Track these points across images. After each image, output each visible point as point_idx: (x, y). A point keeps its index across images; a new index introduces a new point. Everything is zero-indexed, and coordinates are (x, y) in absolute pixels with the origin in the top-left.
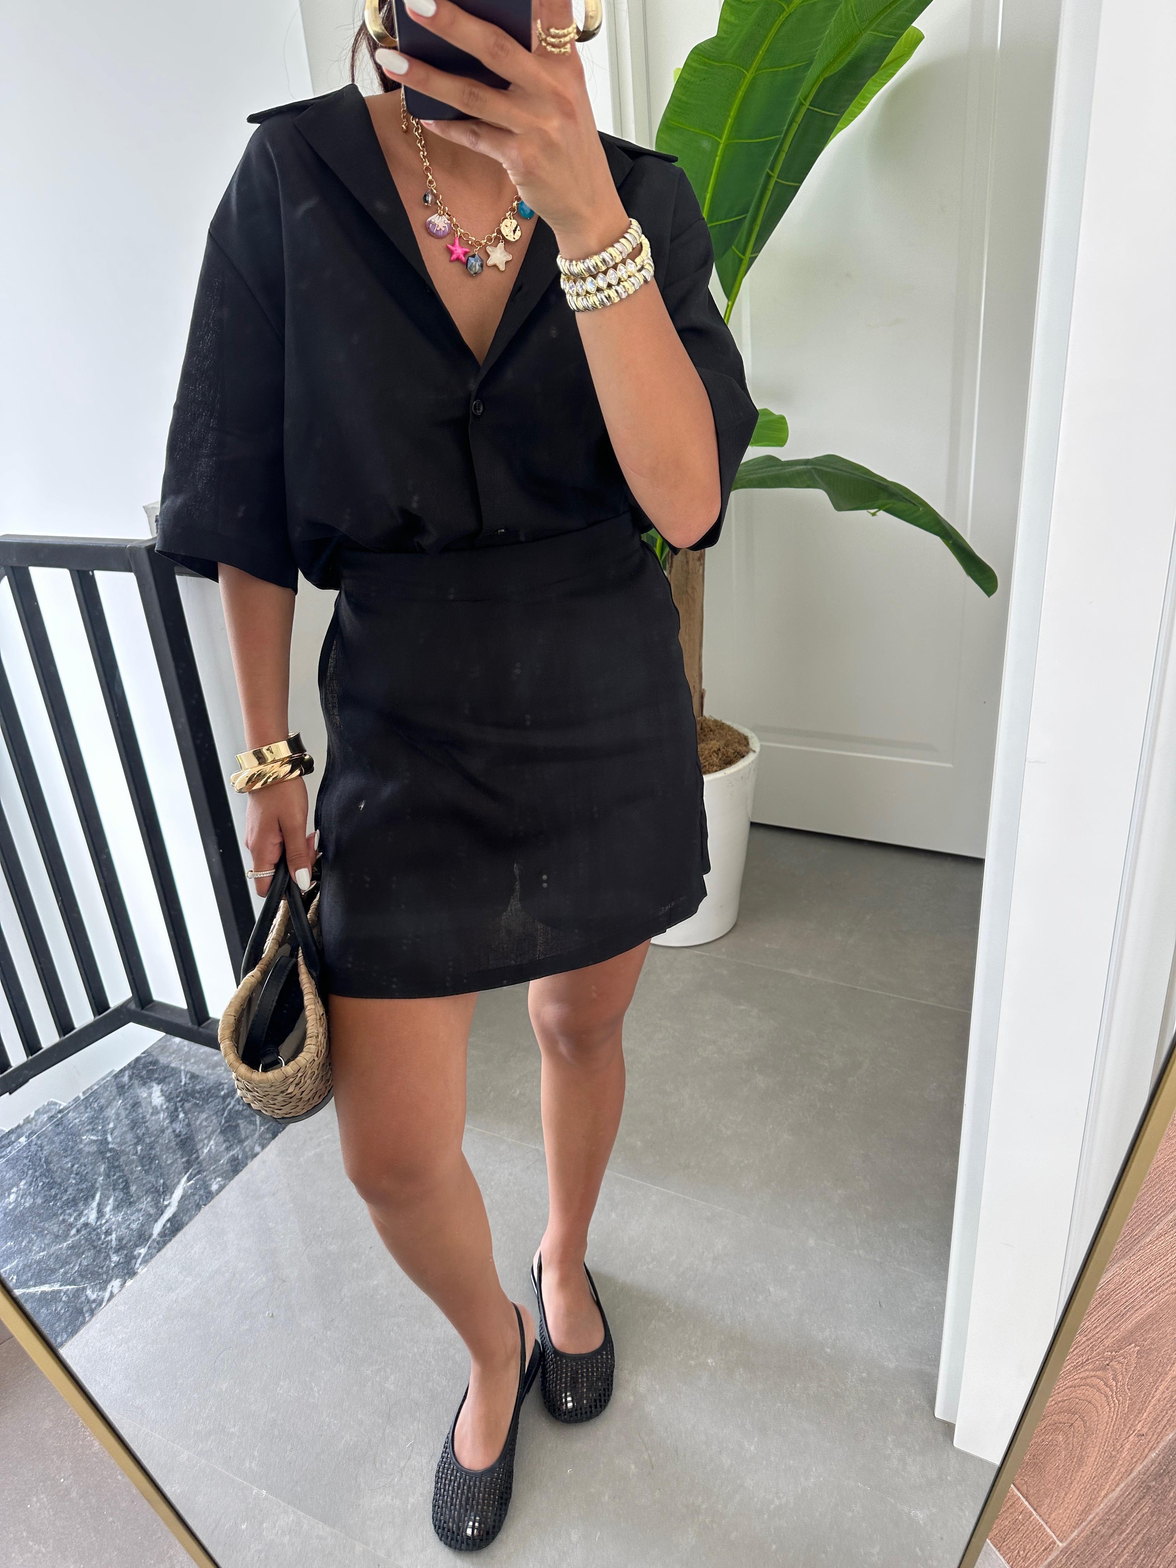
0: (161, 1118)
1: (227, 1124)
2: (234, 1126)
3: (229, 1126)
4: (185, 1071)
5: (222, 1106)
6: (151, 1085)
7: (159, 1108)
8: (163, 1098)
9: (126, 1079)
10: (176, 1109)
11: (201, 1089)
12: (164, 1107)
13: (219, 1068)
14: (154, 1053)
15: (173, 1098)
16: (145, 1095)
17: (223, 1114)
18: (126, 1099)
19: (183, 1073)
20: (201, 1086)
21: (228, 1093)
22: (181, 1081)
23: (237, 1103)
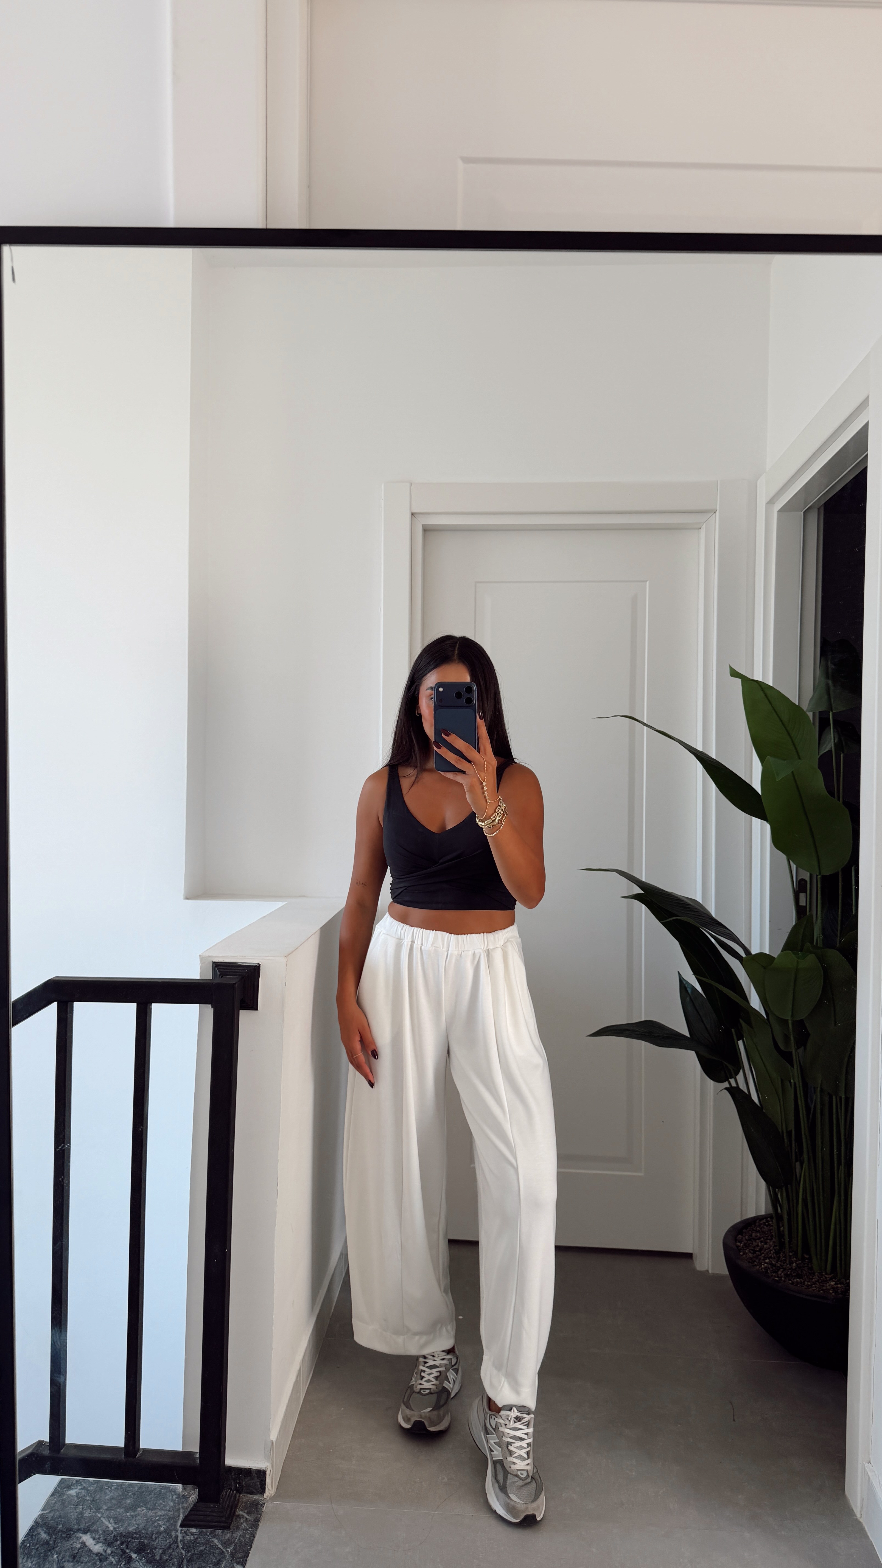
0: (114, 1562)
1: (190, 1554)
2: (197, 1554)
3: (193, 1554)
4: (104, 1518)
5: (171, 1540)
6: (77, 1536)
7: (104, 1554)
8: (101, 1544)
9: (44, 1536)
10: (124, 1552)
11: (135, 1530)
12: (109, 1551)
13: (139, 1509)
14: (56, 1508)
15: (112, 1543)
16: (79, 1546)
17: (178, 1546)
18: (60, 1554)
19: (104, 1520)
20: (134, 1528)
21: (168, 1528)
22: (107, 1527)
23: (184, 1534)
